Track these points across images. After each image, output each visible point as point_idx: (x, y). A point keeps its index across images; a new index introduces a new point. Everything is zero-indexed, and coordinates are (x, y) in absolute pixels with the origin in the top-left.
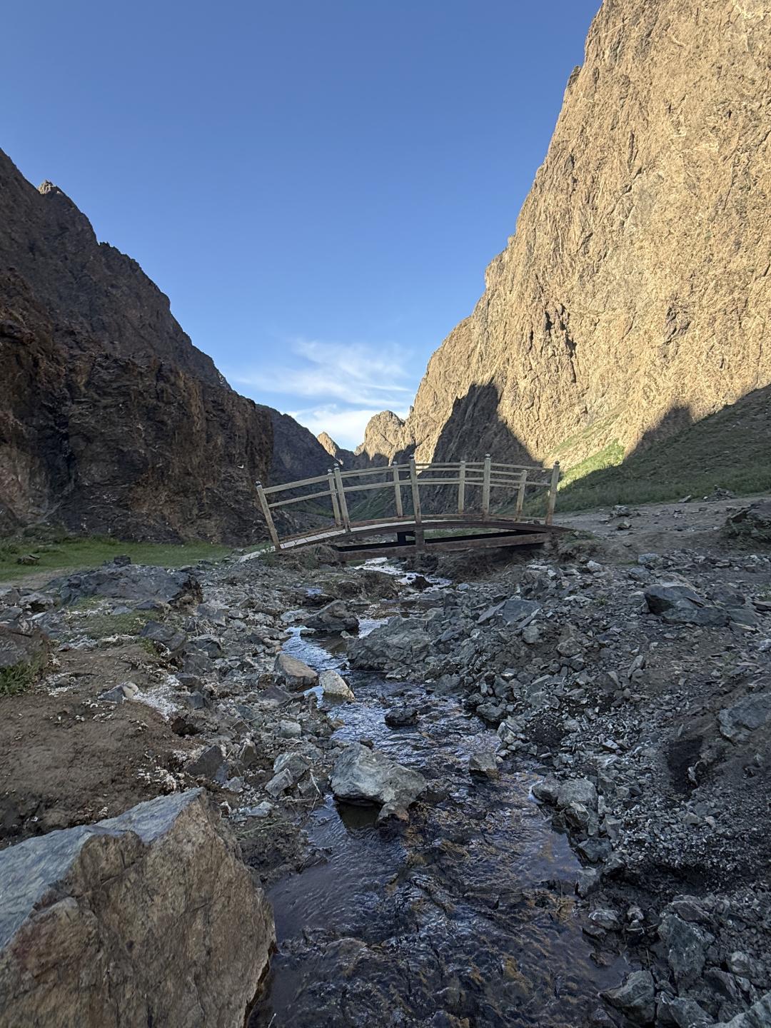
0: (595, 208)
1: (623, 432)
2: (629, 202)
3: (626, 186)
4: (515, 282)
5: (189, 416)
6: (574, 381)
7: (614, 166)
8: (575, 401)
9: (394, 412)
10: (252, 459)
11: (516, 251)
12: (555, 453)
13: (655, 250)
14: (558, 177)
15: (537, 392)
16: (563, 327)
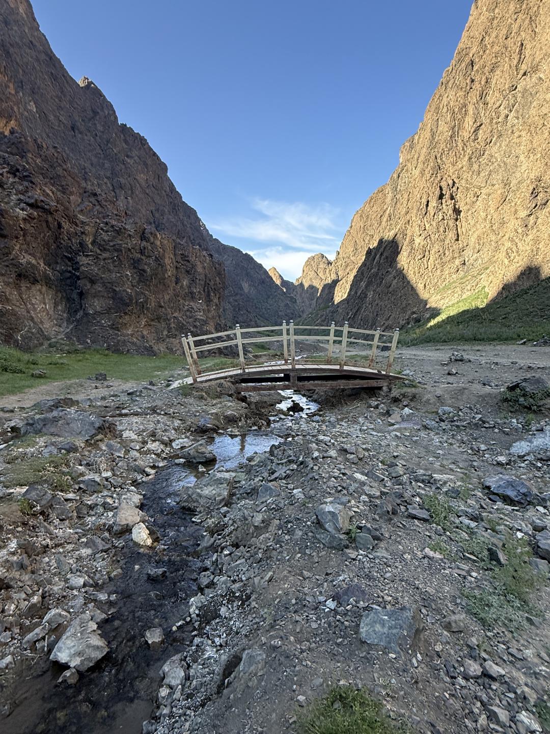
0: (486, 104)
1: (490, 281)
2: (514, 99)
3: (513, 86)
4: (419, 161)
5: (162, 265)
6: (457, 240)
7: (505, 70)
8: (456, 255)
9: (325, 255)
10: (209, 295)
11: (422, 136)
12: (437, 294)
13: (531, 138)
14: (460, 79)
15: (428, 247)
16: (452, 198)
